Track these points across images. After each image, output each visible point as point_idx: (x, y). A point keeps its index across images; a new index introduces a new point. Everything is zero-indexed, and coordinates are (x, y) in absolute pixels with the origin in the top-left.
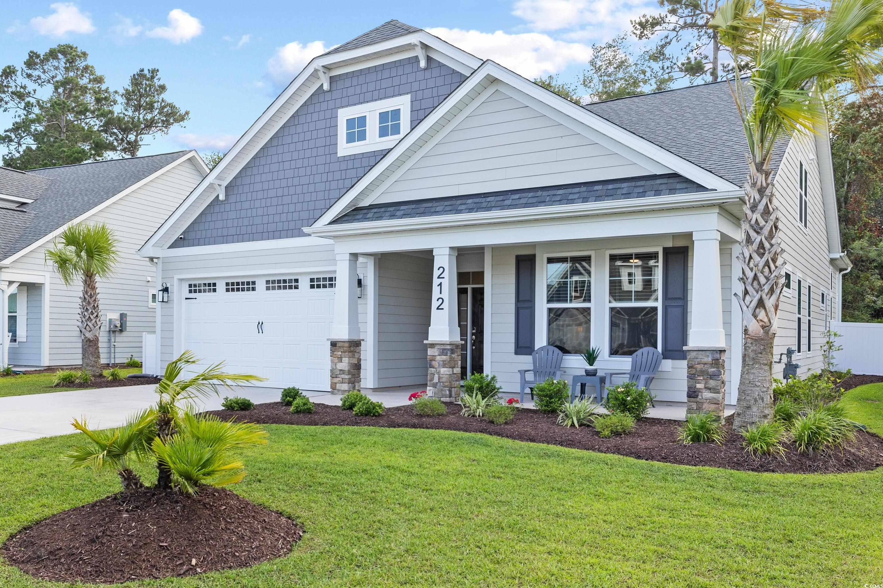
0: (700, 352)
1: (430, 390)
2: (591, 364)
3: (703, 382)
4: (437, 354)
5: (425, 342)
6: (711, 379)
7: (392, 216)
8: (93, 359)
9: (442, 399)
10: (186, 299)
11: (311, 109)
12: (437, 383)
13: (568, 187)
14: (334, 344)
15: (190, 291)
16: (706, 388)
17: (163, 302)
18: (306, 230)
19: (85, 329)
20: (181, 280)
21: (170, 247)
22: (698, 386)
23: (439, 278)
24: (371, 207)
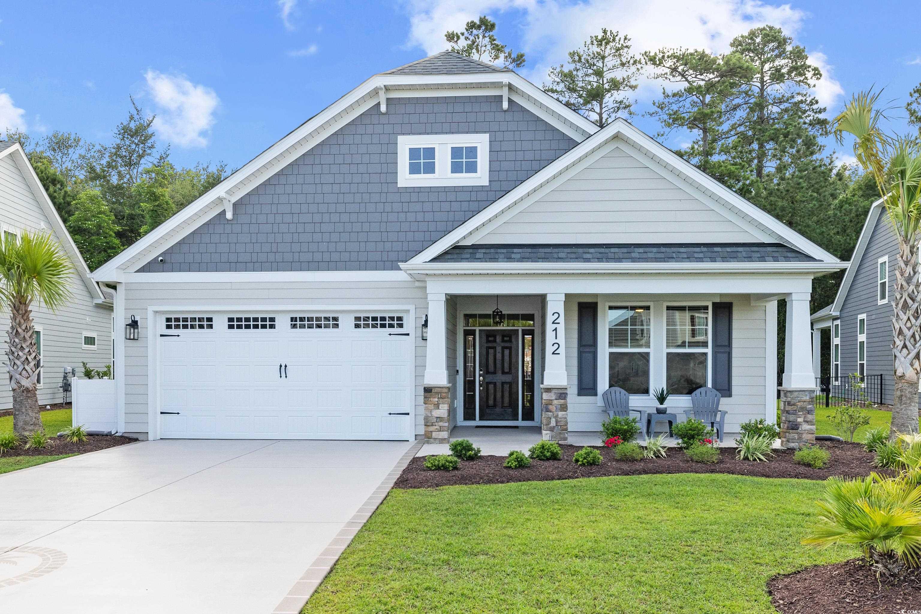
0: (801, 392)
1: (547, 434)
2: (662, 403)
3: (803, 416)
4: (554, 398)
5: (542, 386)
6: (808, 413)
7: (509, 259)
8: (34, 414)
9: (560, 442)
10: (161, 336)
11: (361, 130)
12: (554, 427)
13: (689, 246)
14: (428, 390)
15: (169, 327)
16: (804, 421)
17: (130, 339)
18: (401, 265)
19: (20, 374)
20: (156, 312)
21: (138, 271)
22: (799, 420)
23: (553, 323)
24: (475, 247)
